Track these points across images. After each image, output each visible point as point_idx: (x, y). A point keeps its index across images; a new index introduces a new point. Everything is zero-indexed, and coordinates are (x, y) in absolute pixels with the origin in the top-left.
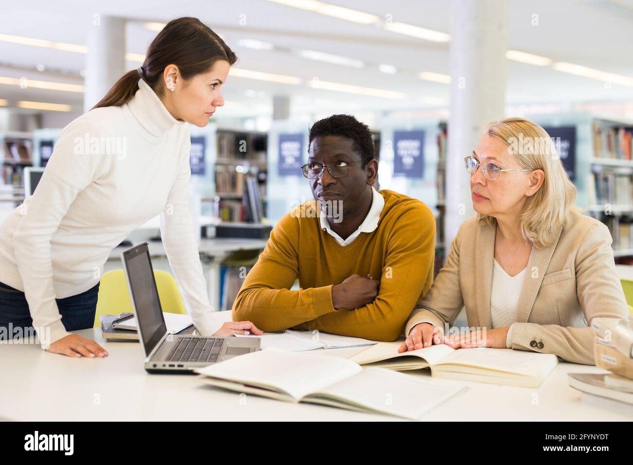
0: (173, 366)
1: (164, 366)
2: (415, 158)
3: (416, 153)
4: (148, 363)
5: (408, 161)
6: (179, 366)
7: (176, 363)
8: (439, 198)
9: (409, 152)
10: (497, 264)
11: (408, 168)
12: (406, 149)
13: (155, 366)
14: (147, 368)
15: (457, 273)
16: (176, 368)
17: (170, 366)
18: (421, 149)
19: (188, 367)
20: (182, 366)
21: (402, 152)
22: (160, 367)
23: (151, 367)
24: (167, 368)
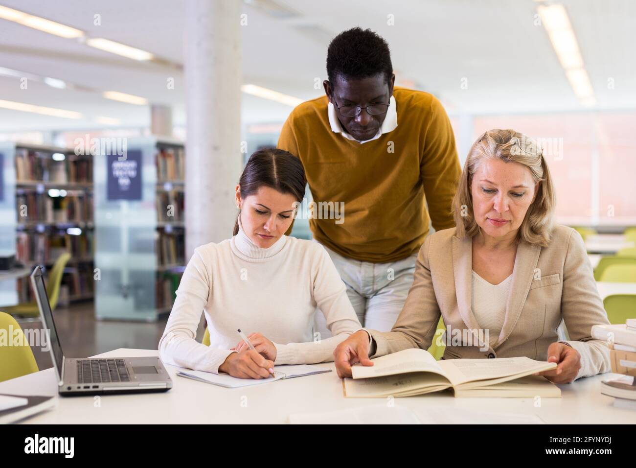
0: (88, 387)
1: (79, 388)
2: (131, 179)
3: (133, 174)
4: (62, 386)
5: (124, 182)
6: (94, 387)
7: (91, 385)
8: (158, 220)
9: (125, 173)
10: (476, 275)
11: (125, 189)
12: (121, 169)
13: (69, 388)
14: (61, 391)
15: (428, 285)
16: (91, 389)
17: (85, 387)
18: (139, 169)
19: (103, 388)
20: (97, 387)
21: (117, 173)
22: (74, 389)
23: (65, 390)
24: (82, 389)
